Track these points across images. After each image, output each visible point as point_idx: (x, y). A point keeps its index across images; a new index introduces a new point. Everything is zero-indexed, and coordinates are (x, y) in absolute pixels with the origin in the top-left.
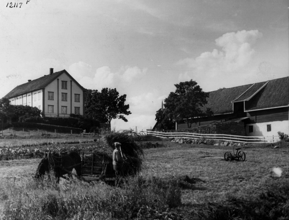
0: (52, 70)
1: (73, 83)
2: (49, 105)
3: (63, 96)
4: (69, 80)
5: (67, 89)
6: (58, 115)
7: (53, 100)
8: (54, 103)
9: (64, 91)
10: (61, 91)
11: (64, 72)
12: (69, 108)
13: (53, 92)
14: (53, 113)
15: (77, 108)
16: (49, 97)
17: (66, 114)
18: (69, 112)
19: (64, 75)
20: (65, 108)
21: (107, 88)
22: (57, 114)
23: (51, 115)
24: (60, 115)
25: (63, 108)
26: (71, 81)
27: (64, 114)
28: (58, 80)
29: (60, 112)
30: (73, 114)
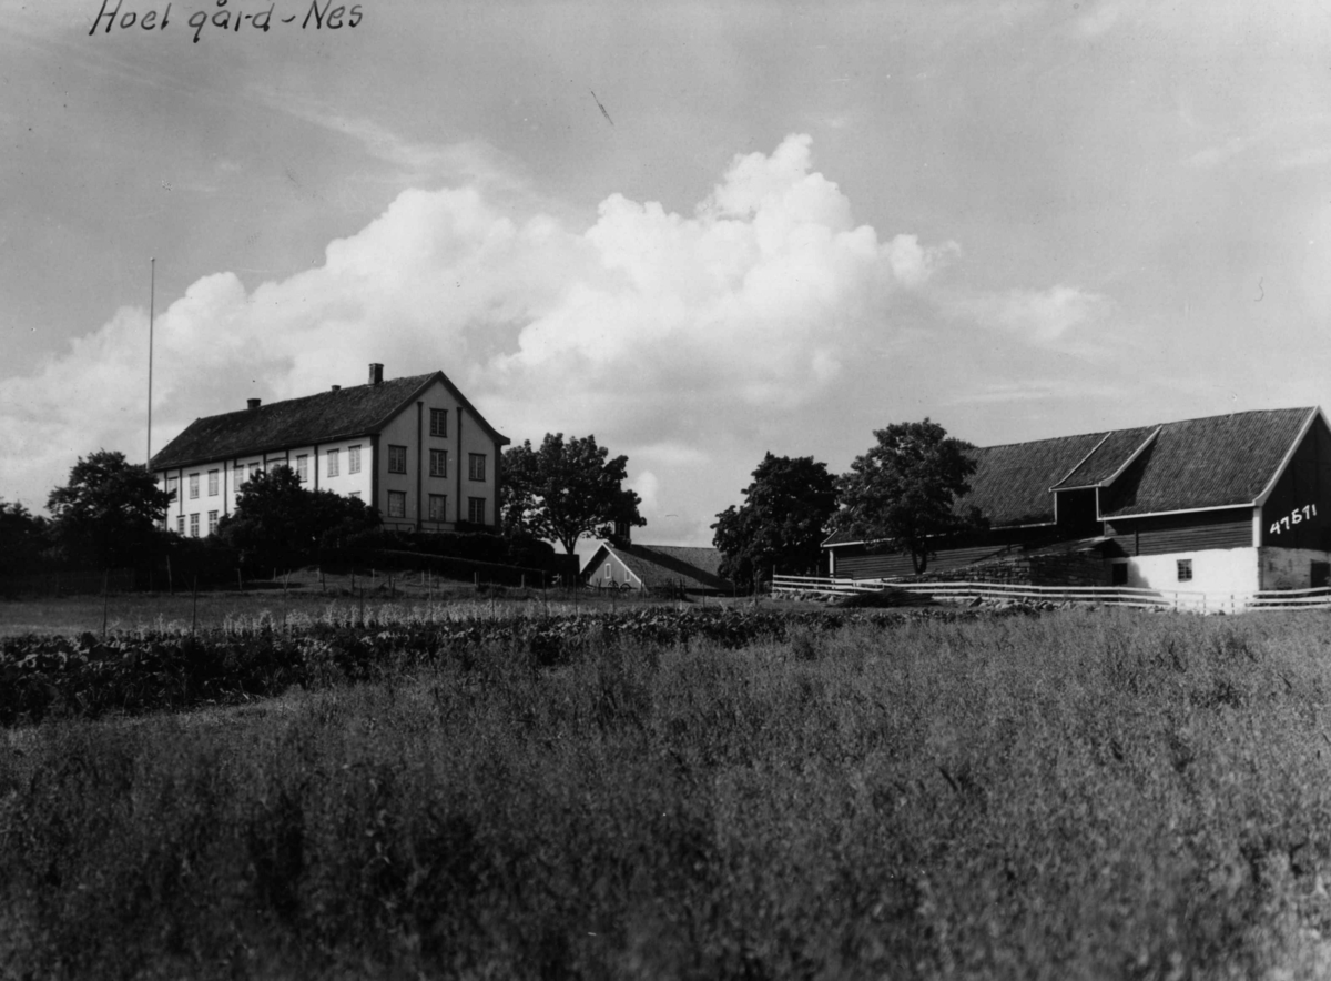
0: (377, 370)
1: (465, 416)
2: (390, 492)
3: (433, 459)
4: (451, 405)
5: (445, 437)
6: (419, 526)
7: (405, 473)
8: (407, 483)
9: (438, 443)
10: (430, 442)
11: (440, 378)
12: (451, 499)
13: (405, 448)
14: (404, 517)
15: (476, 503)
16: (392, 462)
17: (443, 520)
18: (451, 516)
19: (439, 389)
20: (439, 502)
21: (560, 436)
22: (416, 523)
23: (397, 524)
24: (425, 525)
25: (432, 500)
26: (459, 410)
27: (438, 522)
28: (420, 405)
29: (425, 516)
30: (464, 521)
